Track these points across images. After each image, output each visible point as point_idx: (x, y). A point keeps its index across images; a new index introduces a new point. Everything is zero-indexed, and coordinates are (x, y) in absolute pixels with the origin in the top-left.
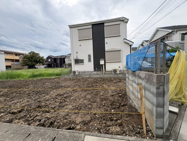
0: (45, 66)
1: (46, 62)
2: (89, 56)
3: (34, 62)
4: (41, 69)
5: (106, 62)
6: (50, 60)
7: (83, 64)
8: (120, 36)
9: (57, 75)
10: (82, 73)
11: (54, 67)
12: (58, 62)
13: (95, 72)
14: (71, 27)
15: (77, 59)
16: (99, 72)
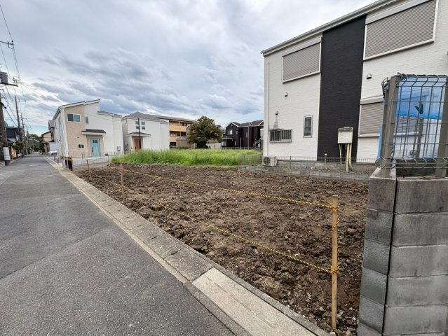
0: (222, 143)
1: (224, 135)
2: (308, 121)
3: (206, 136)
4: (215, 149)
5: (359, 135)
6: (231, 132)
7: (288, 140)
8: (432, 43)
9: (234, 163)
10: (286, 163)
11: (238, 146)
12: (247, 135)
13: (320, 164)
14: (267, 54)
15: (275, 128)
16: (332, 166)
